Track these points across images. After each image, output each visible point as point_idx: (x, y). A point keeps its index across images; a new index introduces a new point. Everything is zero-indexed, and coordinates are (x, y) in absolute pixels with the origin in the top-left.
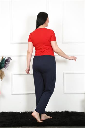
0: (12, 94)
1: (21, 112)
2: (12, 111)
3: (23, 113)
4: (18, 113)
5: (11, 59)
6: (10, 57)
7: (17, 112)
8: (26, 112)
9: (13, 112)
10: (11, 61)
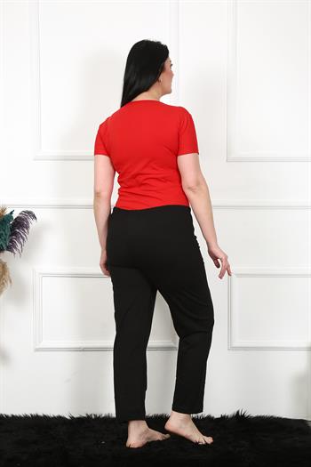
0: (37, 350)
1: (68, 418)
2: (34, 413)
3: (78, 418)
4: (60, 419)
5: (34, 217)
6: (29, 210)
7: (54, 418)
8: (88, 416)
9: (41, 414)
10: (33, 224)
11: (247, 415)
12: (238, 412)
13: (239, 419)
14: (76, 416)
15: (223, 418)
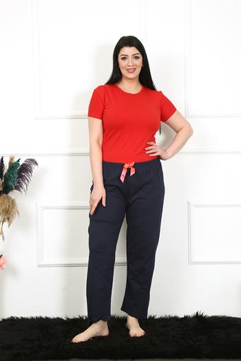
0: (40, 266)
1: (65, 319)
2: (38, 315)
3: (72, 319)
4: (58, 320)
5: (36, 163)
6: (32, 158)
7: (54, 319)
8: (81, 318)
9: (43, 316)
10: (35, 169)
11: (204, 315)
12: (197, 313)
13: (199, 318)
14: (71, 317)
15: (186, 318)
